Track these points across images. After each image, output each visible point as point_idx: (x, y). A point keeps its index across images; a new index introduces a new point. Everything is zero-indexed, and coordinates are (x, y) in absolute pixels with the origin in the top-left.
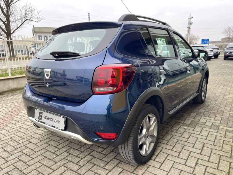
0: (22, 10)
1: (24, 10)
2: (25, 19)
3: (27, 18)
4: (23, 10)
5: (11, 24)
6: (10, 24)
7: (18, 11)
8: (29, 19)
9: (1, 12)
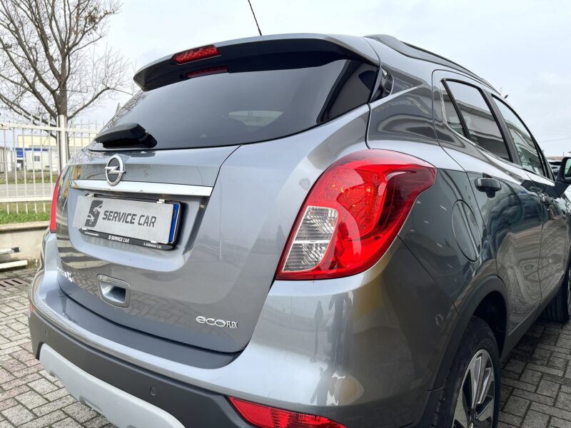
0: (97, 65)
1: (102, 66)
2: (104, 87)
3: (108, 85)
4: (100, 66)
5: (68, 96)
6: (66, 96)
7: (88, 68)
8: (112, 86)
9: (49, 67)
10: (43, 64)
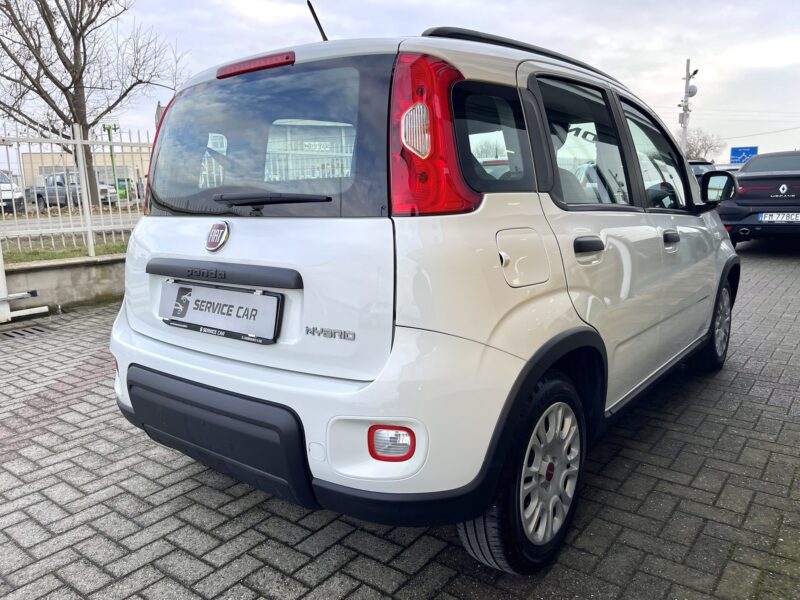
0: (123, 48)
1: (130, 50)
2: (134, 80)
3: (140, 78)
4: (128, 51)
5: (86, 94)
6: (83, 94)
7: (111, 54)
8: (146, 79)
9: (56, 56)
10: (49, 51)
